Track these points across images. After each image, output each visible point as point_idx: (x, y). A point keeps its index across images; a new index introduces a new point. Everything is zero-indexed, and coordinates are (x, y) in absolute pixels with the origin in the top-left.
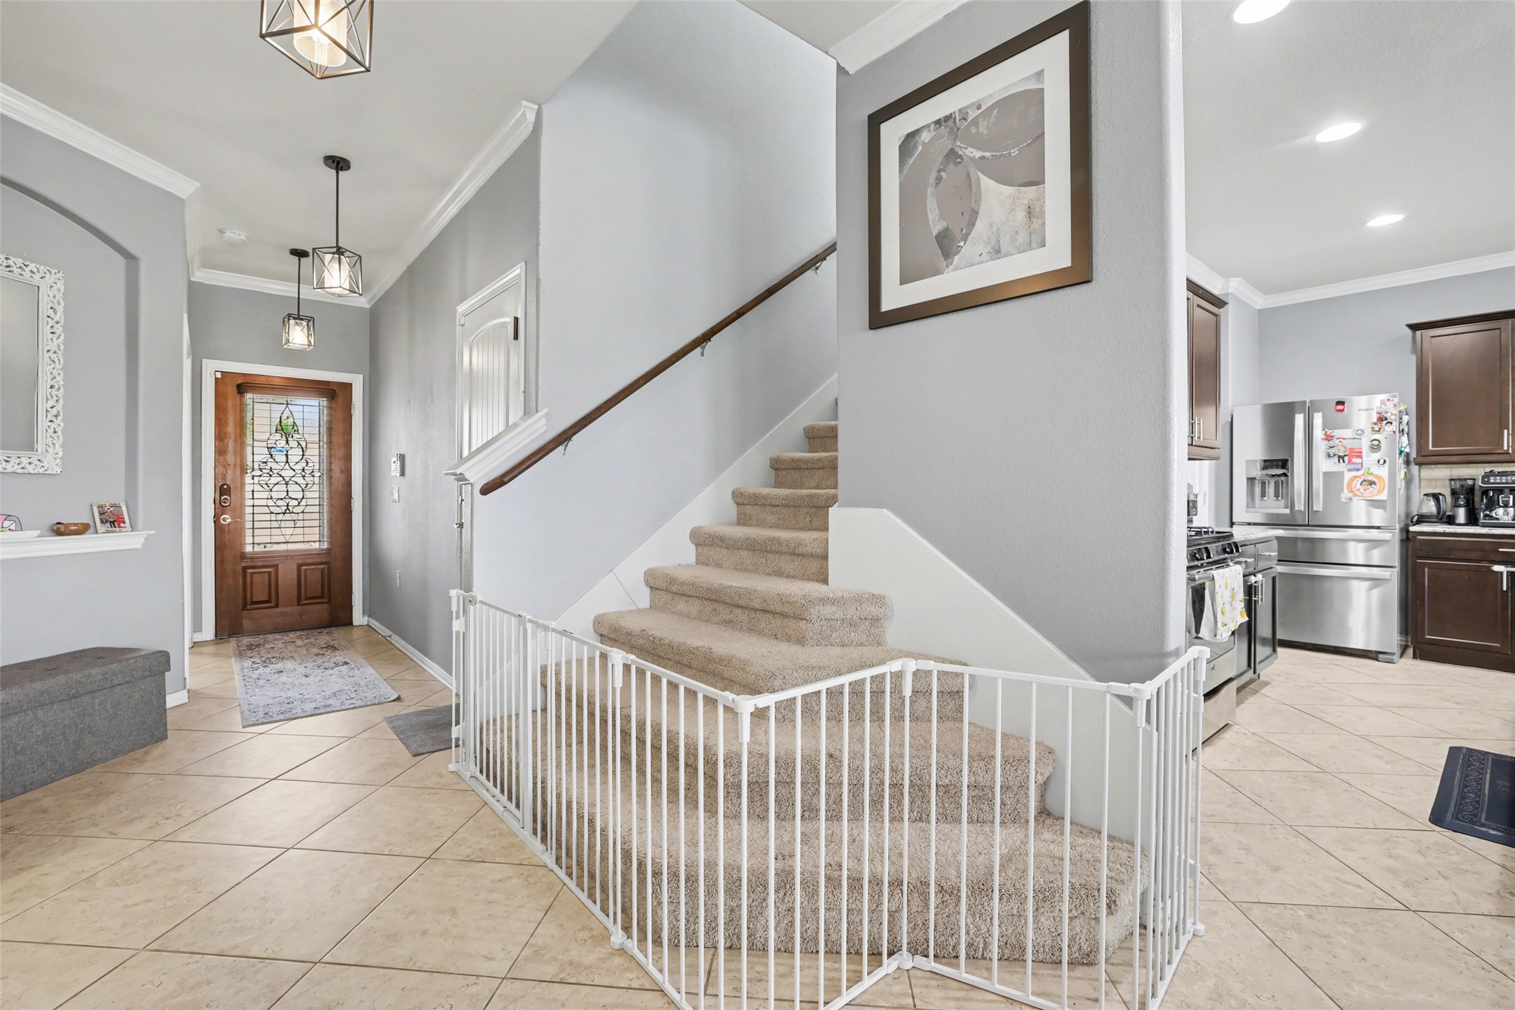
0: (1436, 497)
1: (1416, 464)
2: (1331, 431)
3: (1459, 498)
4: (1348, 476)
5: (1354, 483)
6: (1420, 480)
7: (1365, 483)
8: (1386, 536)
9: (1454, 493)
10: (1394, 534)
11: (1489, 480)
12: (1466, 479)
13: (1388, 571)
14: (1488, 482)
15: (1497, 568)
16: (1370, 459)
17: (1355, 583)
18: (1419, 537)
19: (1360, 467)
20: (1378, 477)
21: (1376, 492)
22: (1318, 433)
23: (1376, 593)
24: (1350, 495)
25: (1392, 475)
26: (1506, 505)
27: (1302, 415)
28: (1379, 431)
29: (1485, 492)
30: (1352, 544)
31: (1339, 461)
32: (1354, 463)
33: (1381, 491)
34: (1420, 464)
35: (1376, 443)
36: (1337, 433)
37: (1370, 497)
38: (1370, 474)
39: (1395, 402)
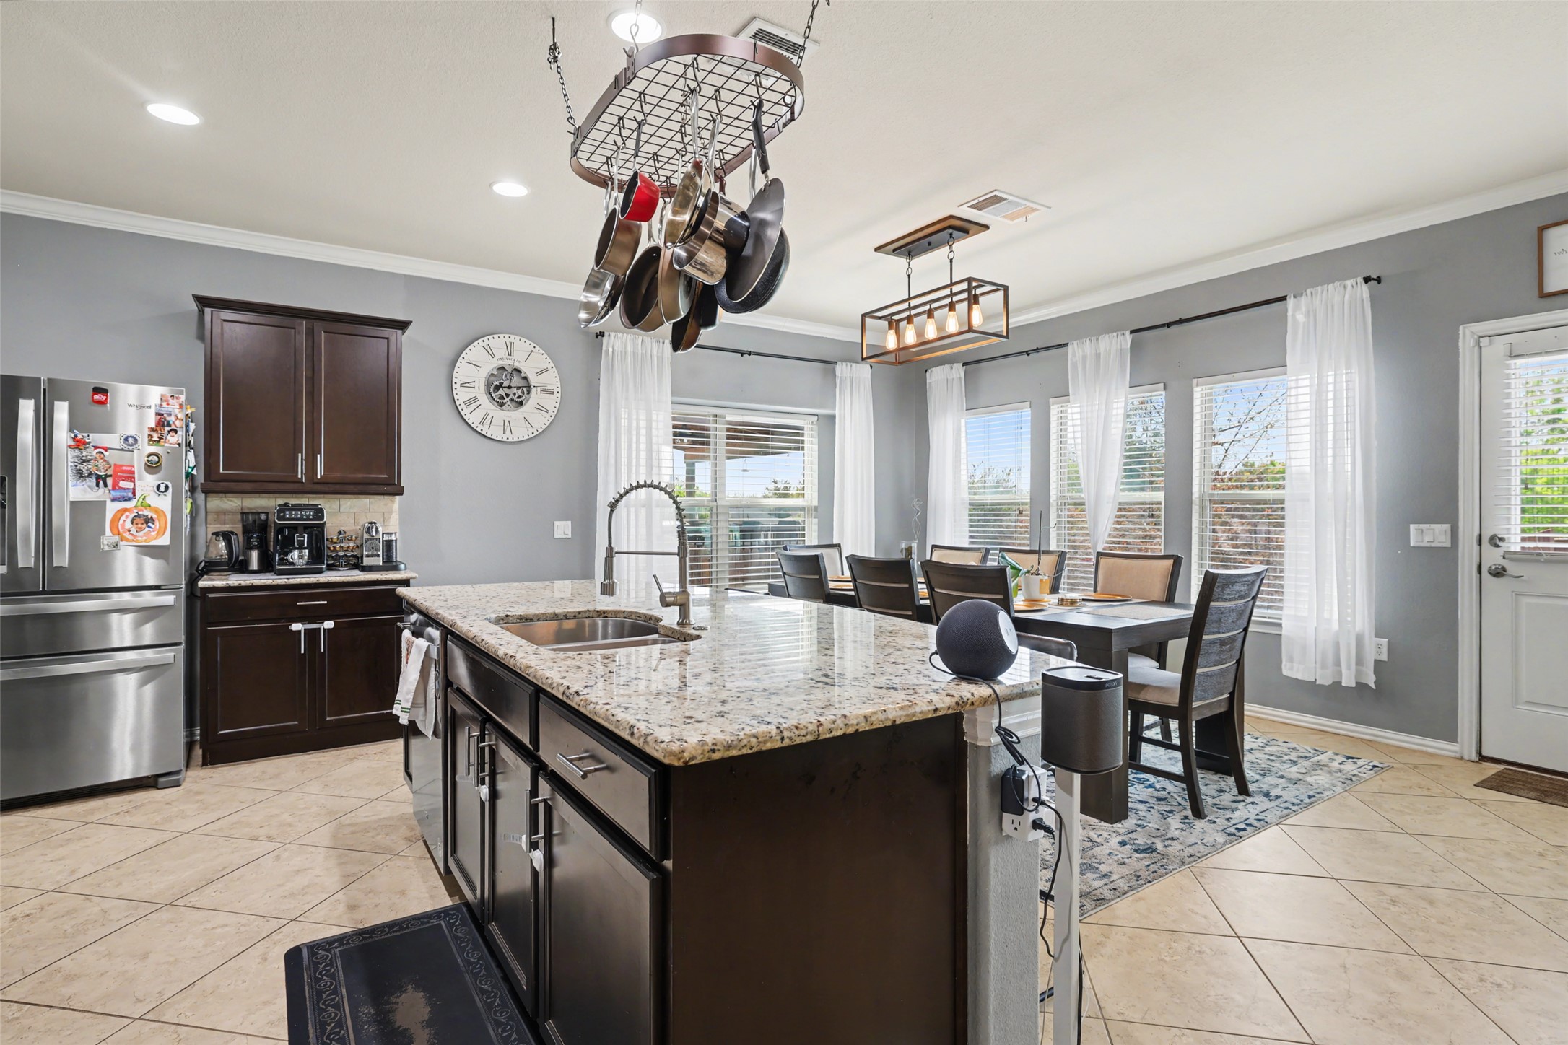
0: (227, 536)
1: (203, 492)
2: (86, 435)
3: (252, 537)
4: (112, 508)
5: (121, 522)
6: (206, 512)
7: (137, 520)
8: (169, 599)
9: (246, 531)
10: (178, 595)
11: (284, 515)
12: (259, 513)
13: (171, 651)
14: (283, 518)
15: (296, 627)
16: (145, 484)
17: (120, 678)
18: (211, 596)
19: (130, 495)
20: (156, 511)
21: (154, 534)
22: (62, 436)
23: (149, 689)
24: (117, 538)
25: (176, 508)
26: (301, 547)
27: (31, 403)
28: (159, 441)
29: (280, 530)
30: (115, 616)
31: (98, 485)
32: (120, 488)
33: (161, 533)
34: (207, 492)
35: (155, 459)
36: (95, 438)
37: (145, 541)
38: (145, 507)
39: (180, 401)
